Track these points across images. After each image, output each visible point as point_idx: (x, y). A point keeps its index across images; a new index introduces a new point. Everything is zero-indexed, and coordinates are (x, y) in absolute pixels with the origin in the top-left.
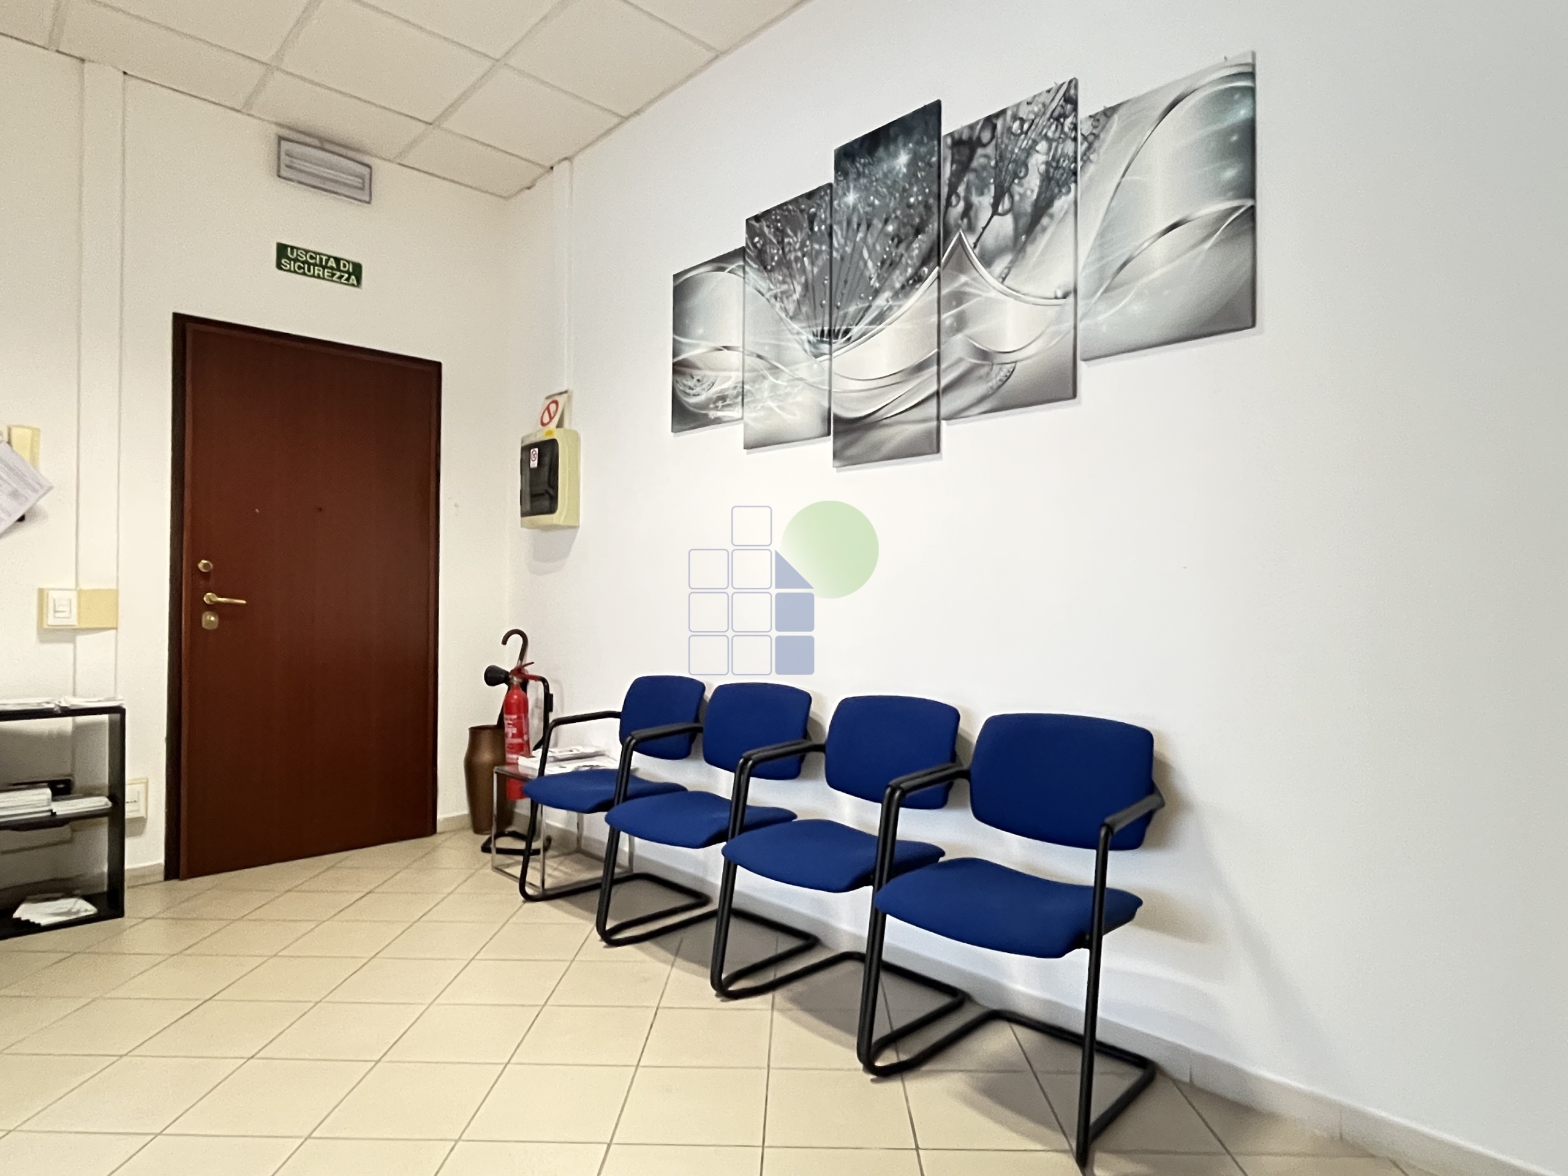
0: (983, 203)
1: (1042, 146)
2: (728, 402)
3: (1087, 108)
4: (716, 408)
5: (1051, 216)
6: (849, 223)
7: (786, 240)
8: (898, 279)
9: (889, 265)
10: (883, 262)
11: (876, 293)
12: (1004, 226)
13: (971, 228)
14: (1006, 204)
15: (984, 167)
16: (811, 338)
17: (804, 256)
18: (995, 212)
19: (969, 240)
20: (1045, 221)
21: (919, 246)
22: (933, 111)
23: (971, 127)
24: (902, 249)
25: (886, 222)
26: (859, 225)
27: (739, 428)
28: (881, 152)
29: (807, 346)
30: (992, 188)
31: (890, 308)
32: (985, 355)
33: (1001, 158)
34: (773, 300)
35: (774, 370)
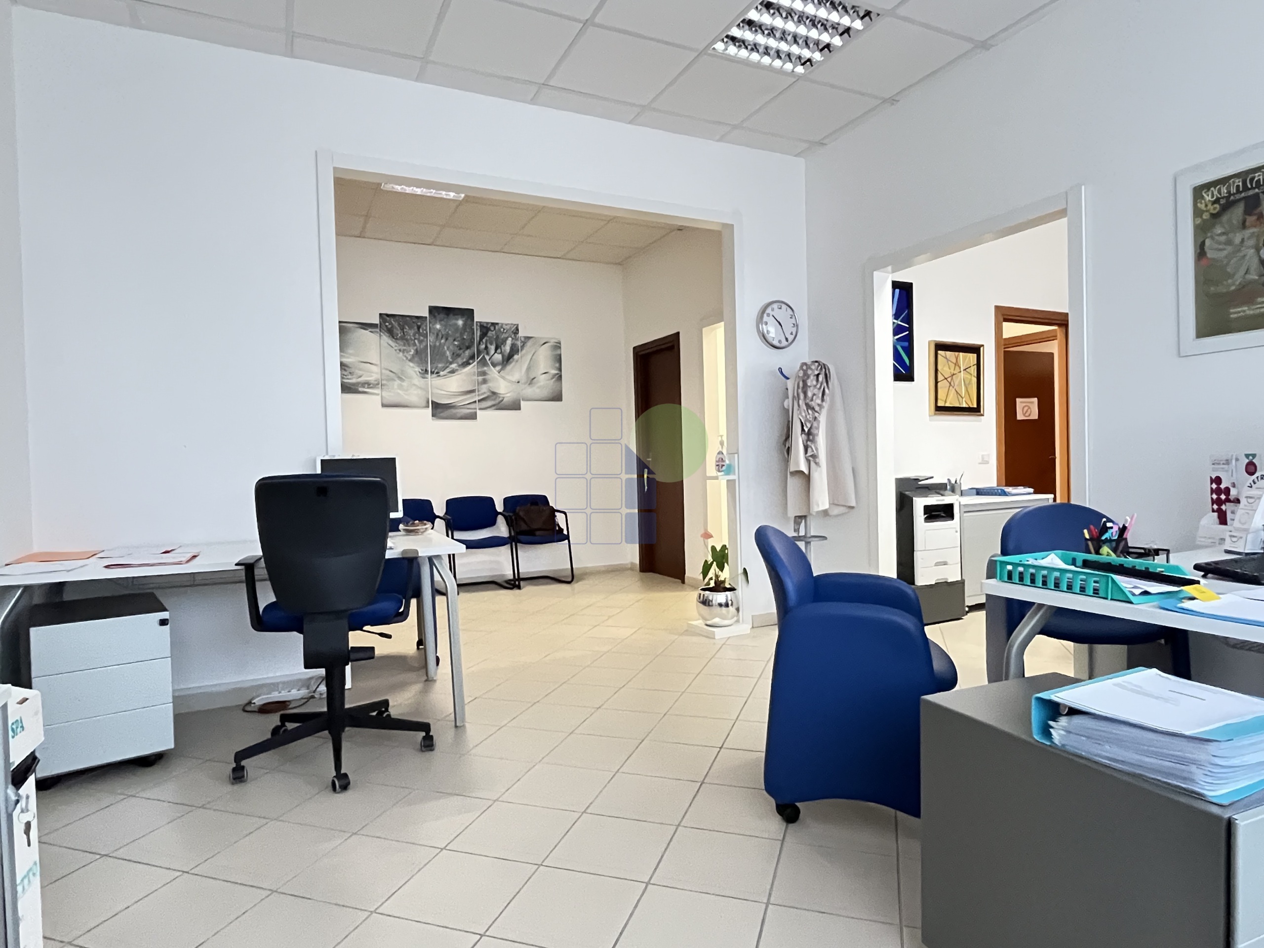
0: (492, 348)
1: (510, 339)
2: (371, 386)
3: (521, 334)
4: (364, 387)
5: (514, 359)
6: (438, 335)
7: (405, 330)
8: (460, 361)
9: (456, 356)
10: (453, 354)
11: (451, 363)
12: (498, 357)
13: (488, 354)
14: (499, 351)
15: (492, 337)
16: (420, 371)
17: (415, 339)
18: (496, 352)
19: (487, 358)
20: (511, 360)
21: (467, 353)
22: (471, 312)
23: (487, 323)
24: (461, 351)
25: (454, 340)
26: (442, 338)
27: (379, 398)
28: (451, 315)
29: (418, 373)
30: (495, 345)
31: (457, 370)
32: (494, 393)
33: (498, 337)
34: (398, 351)
35: (400, 378)
